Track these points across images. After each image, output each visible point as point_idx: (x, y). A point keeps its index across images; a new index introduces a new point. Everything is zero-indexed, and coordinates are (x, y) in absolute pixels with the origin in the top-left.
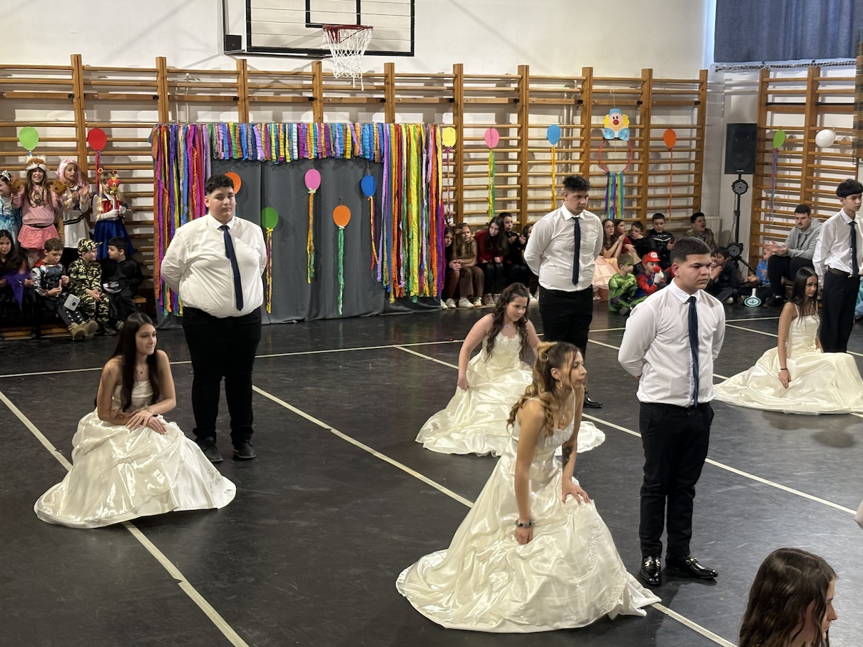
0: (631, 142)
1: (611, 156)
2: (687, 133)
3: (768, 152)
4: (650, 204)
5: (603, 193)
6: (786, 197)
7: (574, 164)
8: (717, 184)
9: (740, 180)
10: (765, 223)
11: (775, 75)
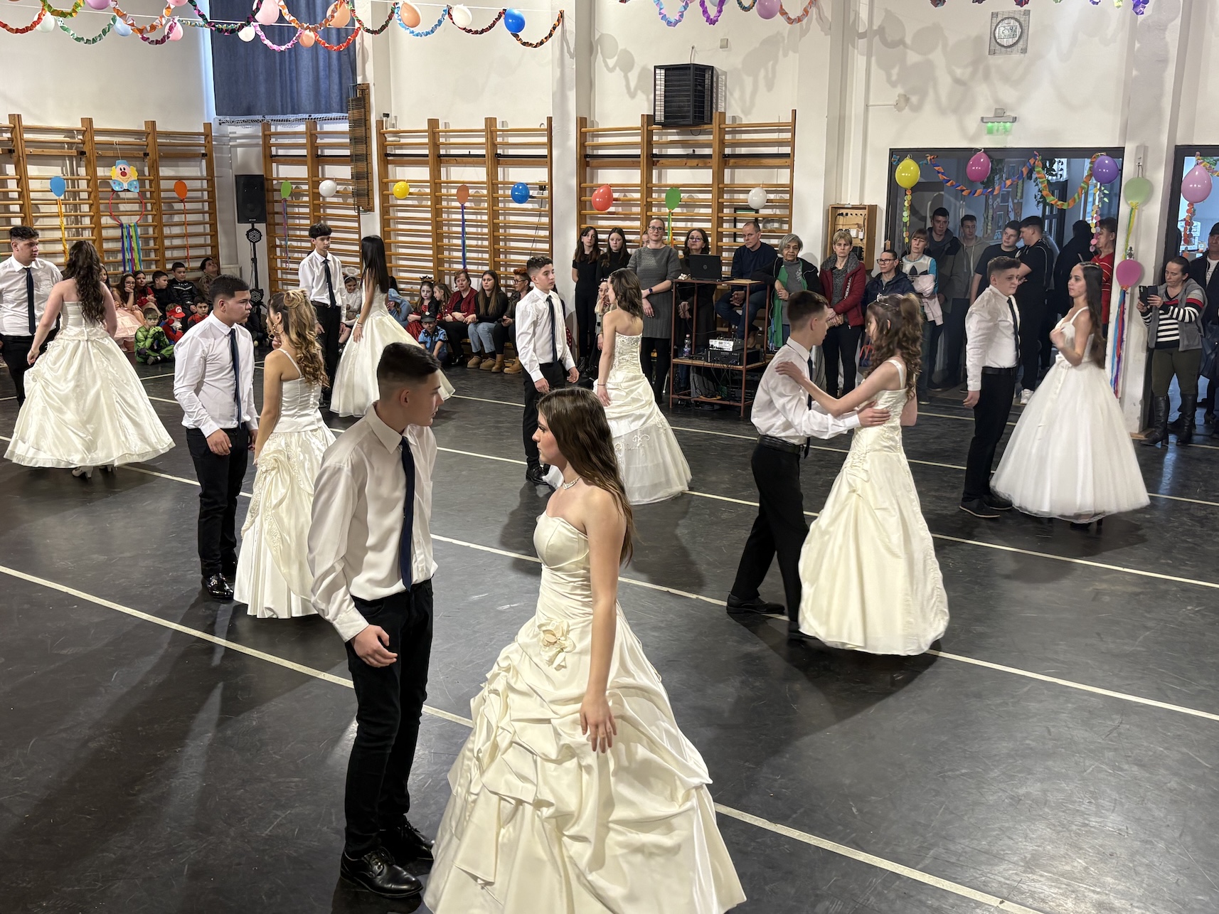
0: (142, 193)
1: (122, 207)
2: (197, 184)
3: (277, 202)
4: (168, 254)
5: (119, 245)
6: (299, 244)
7: (84, 216)
8: (232, 234)
9: (253, 229)
10: (282, 269)
11: (276, 129)
